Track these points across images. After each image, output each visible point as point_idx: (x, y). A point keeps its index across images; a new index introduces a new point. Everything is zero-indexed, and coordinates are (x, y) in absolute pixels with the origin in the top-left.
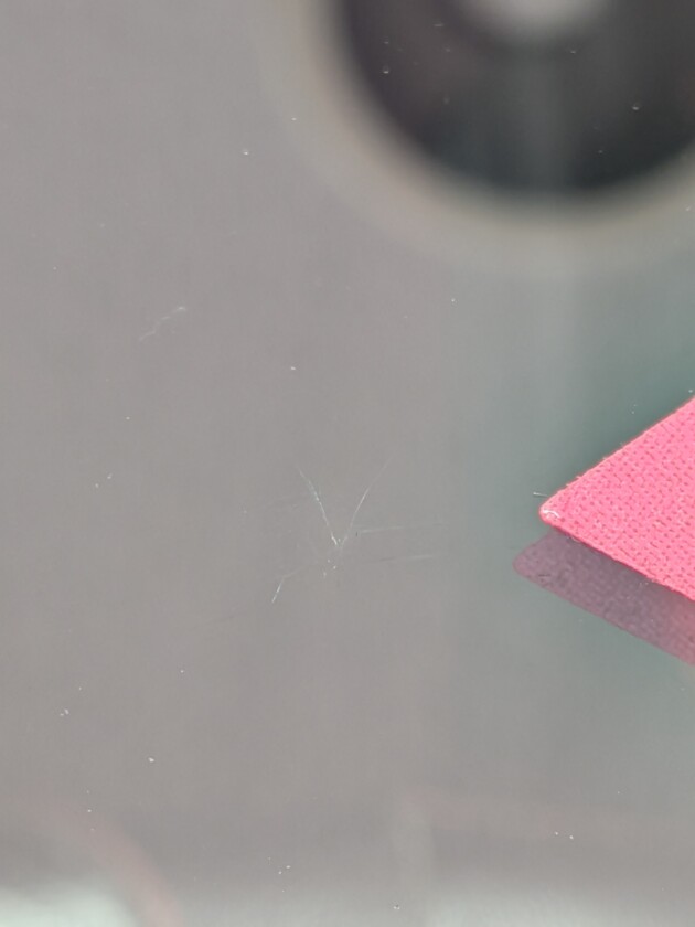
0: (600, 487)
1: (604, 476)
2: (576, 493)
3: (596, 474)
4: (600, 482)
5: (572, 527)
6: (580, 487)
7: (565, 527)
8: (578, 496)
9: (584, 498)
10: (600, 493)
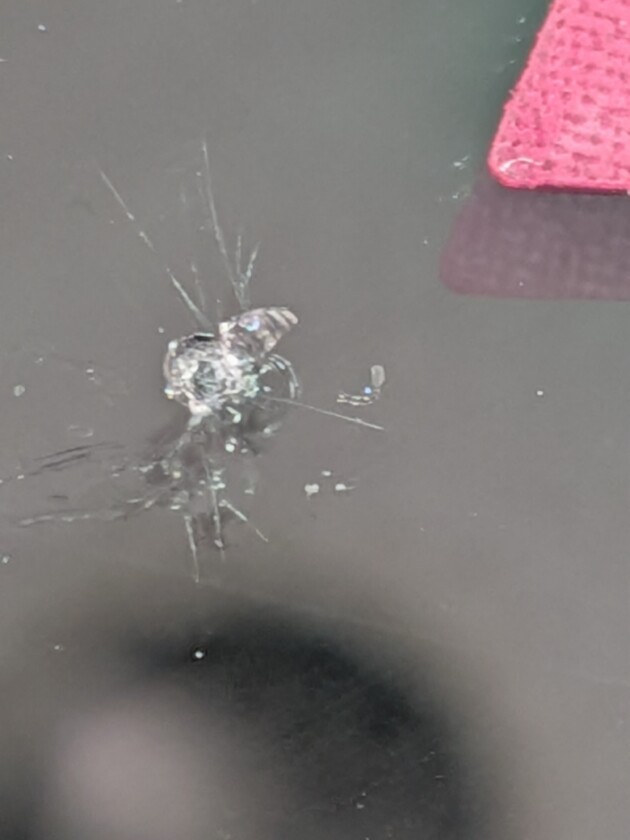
0: (582, 54)
1: (577, 29)
2: (544, 94)
3: (558, 33)
4: (576, 46)
5: (575, 170)
6: (543, 76)
7: (561, 178)
8: (551, 97)
9: (565, 95)
10: (590, 67)
